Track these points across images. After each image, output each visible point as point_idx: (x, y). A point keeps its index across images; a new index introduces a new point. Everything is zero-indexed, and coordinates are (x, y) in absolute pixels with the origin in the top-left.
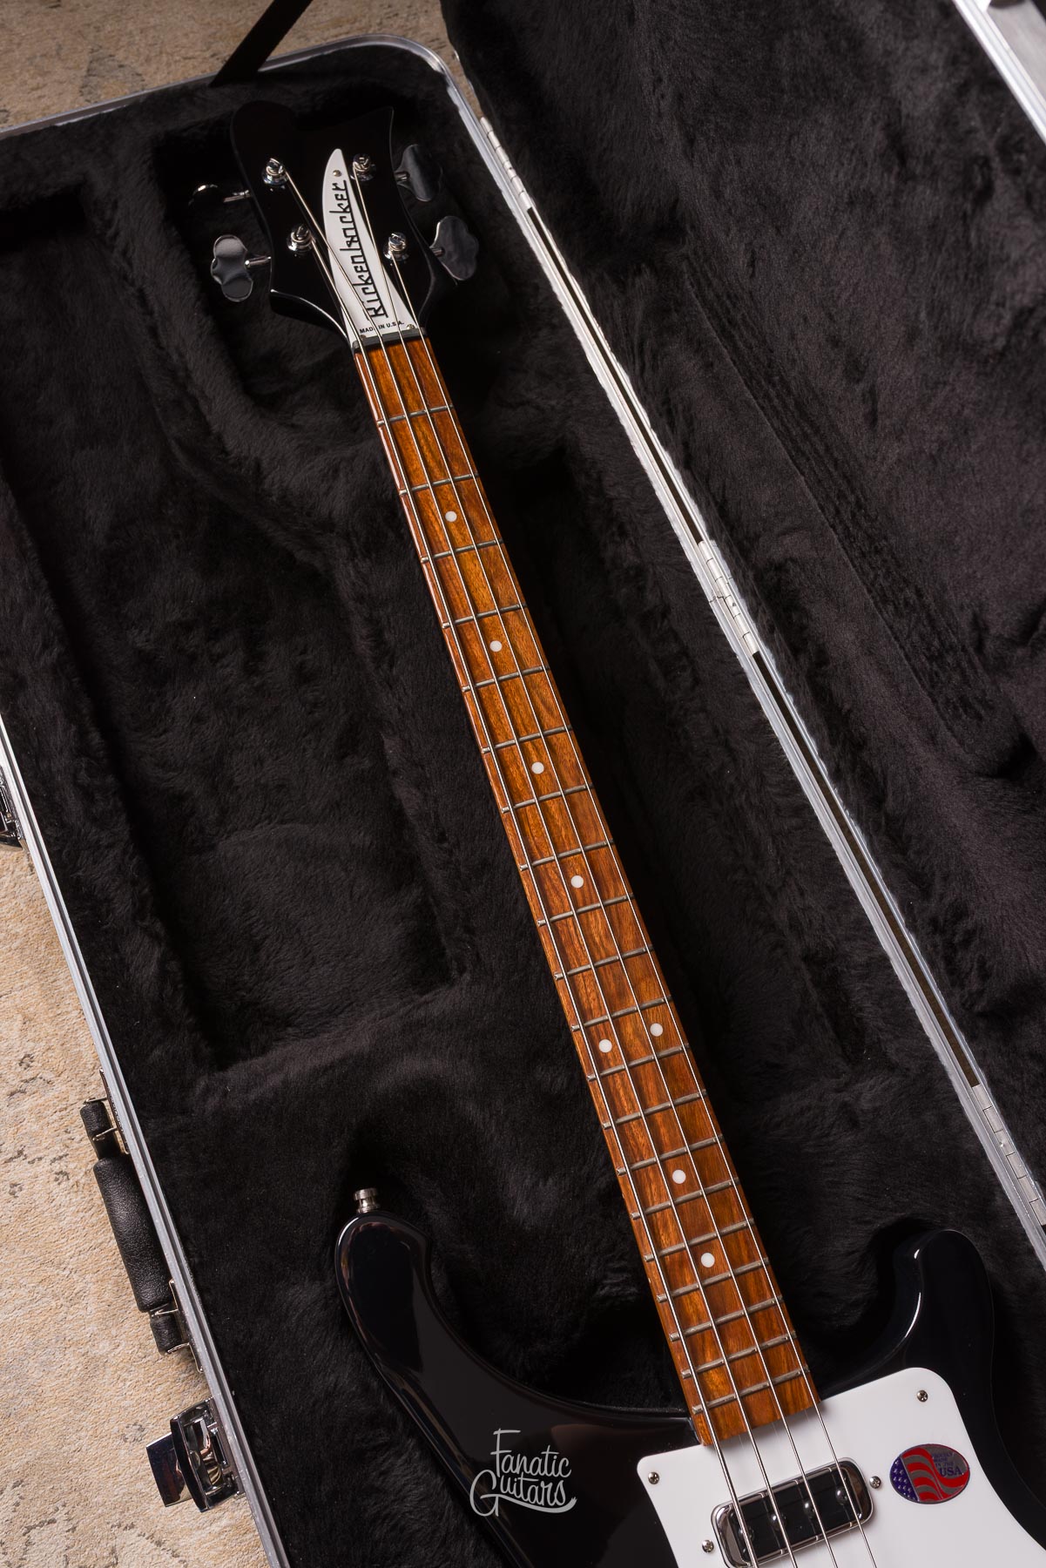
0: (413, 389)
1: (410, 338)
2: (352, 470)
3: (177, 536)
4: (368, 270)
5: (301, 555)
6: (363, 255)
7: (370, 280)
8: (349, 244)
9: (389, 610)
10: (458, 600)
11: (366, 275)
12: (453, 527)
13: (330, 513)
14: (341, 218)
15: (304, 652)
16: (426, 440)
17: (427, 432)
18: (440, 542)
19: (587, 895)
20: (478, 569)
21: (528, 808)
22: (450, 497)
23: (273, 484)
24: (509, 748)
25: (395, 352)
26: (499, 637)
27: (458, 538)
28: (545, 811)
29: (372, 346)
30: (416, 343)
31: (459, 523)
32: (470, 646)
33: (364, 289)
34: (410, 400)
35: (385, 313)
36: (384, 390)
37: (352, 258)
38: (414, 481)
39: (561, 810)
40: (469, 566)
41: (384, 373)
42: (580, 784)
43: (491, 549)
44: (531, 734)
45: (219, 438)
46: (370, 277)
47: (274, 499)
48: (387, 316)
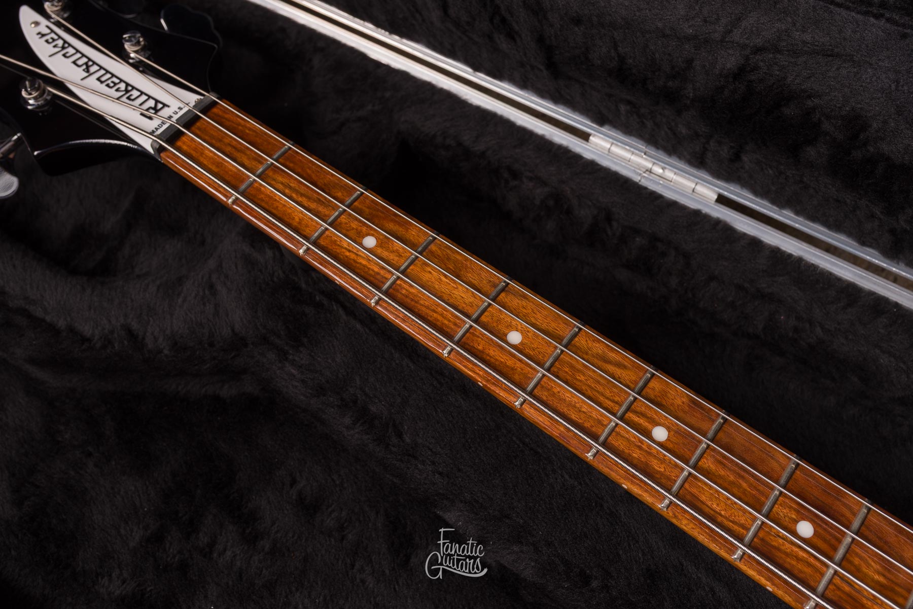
0: (243, 150)
1: (207, 108)
2: (227, 277)
3: (90, 455)
4: (121, 81)
5: (227, 391)
6: (107, 72)
7: (129, 87)
8: (87, 70)
9: (358, 382)
10: (440, 318)
11: (122, 86)
12: (379, 251)
13: (233, 330)
14: (64, 55)
15: (294, 482)
16: (290, 188)
17: (285, 180)
18: (378, 274)
19: (828, 537)
20: (434, 273)
21: (687, 485)
22: (354, 225)
23: (156, 339)
24: (614, 434)
25: (199, 129)
26: (511, 327)
27: (392, 257)
28: (707, 473)
29: (173, 136)
30: (215, 110)
31: (381, 243)
32: (488, 355)
33: (128, 98)
34: (247, 162)
35: (165, 105)
36: (214, 168)
37: (98, 79)
38: (307, 231)
39: (721, 463)
40: (425, 277)
41: (202, 154)
42: (713, 421)
43: (433, 247)
44: (623, 403)
45: (71, 330)
46: (127, 85)
47: (166, 352)
48: (168, 106)
